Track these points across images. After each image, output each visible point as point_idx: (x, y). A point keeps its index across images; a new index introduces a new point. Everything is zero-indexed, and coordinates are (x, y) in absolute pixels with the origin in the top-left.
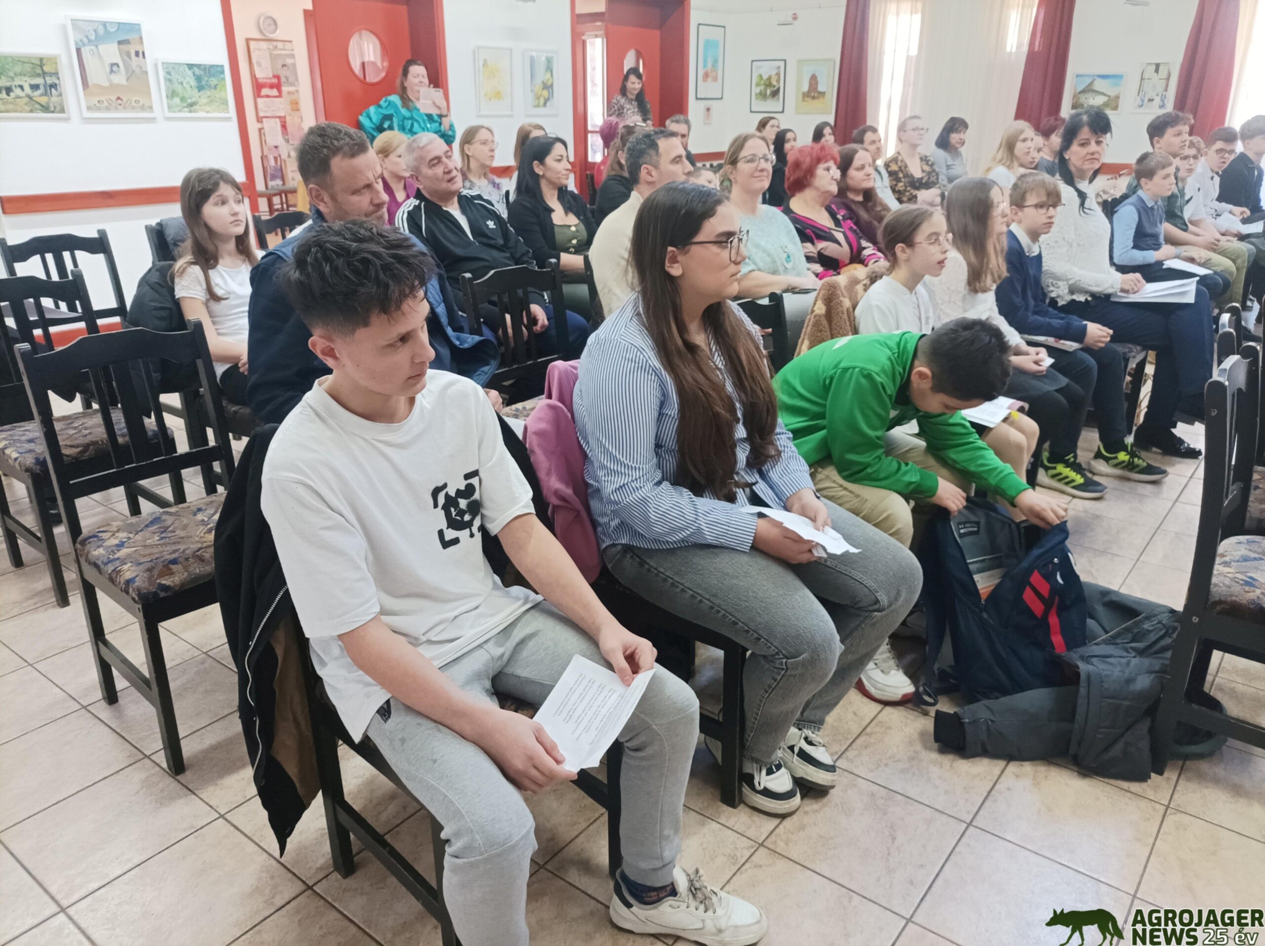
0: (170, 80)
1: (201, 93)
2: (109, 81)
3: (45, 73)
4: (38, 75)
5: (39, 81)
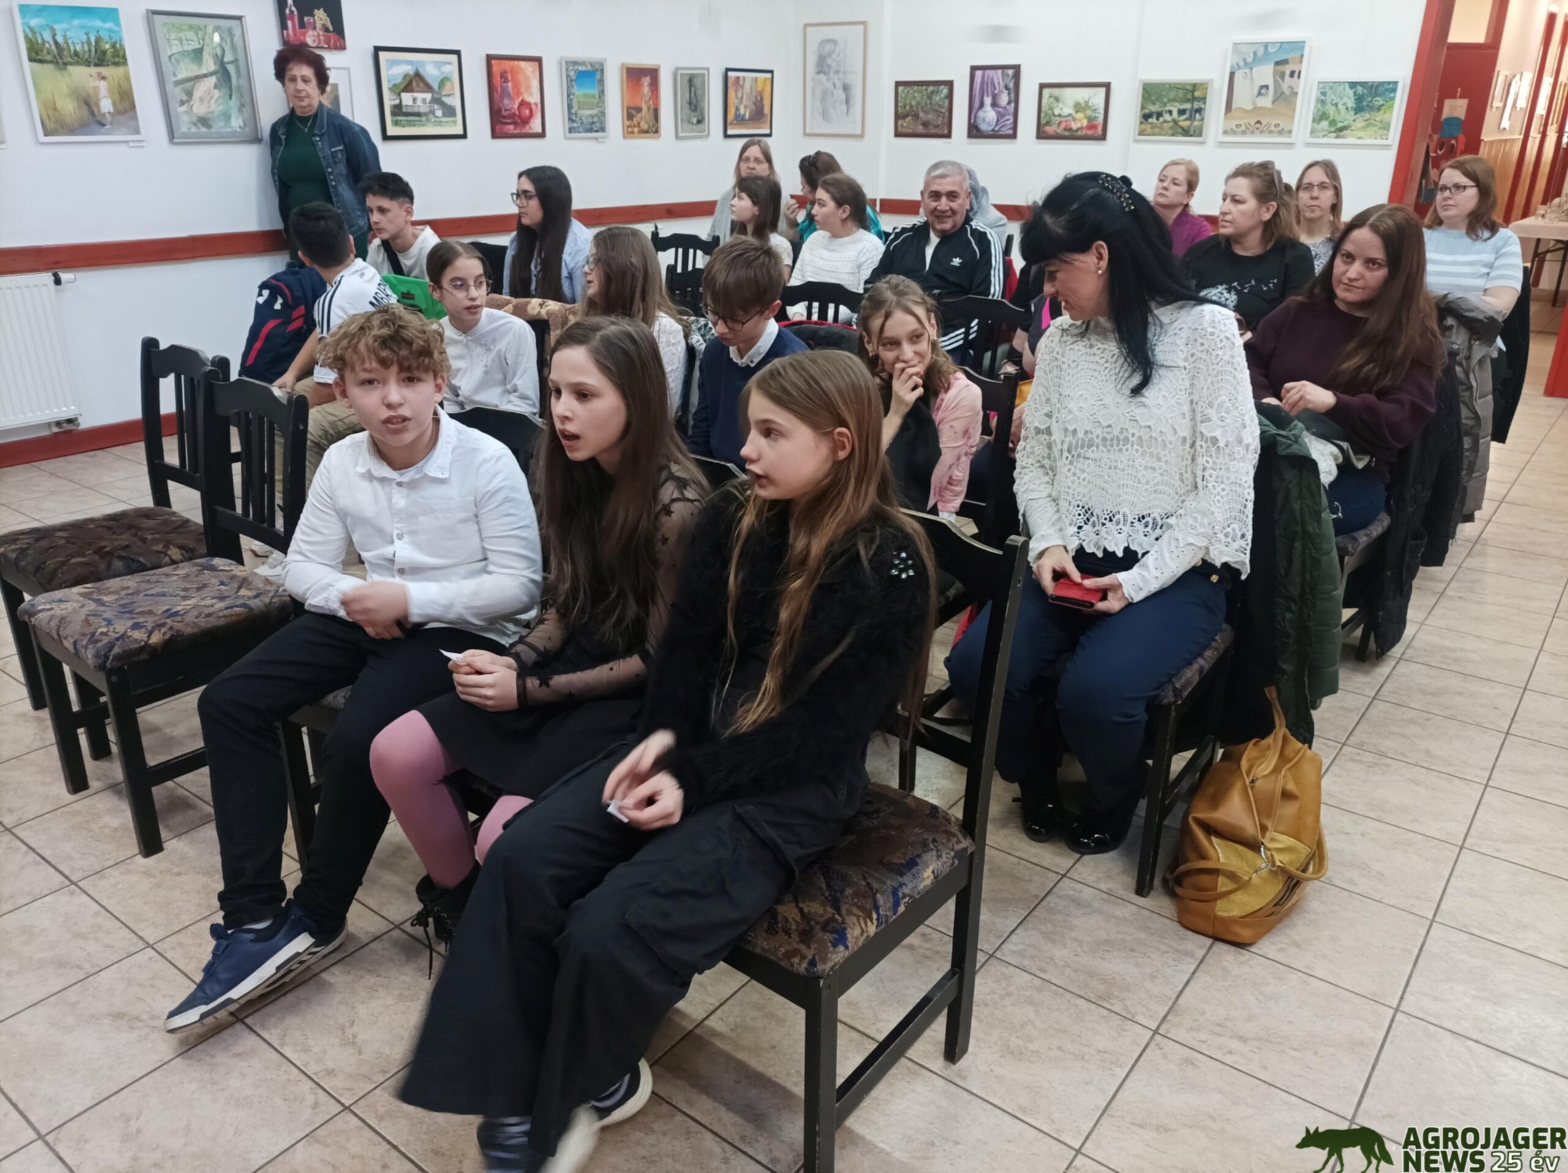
0: (1323, 102)
1: (1358, 116)
2: (1254, 103)
3: (1194, 99)
4: (1188, 101)
5: (1187, 106)
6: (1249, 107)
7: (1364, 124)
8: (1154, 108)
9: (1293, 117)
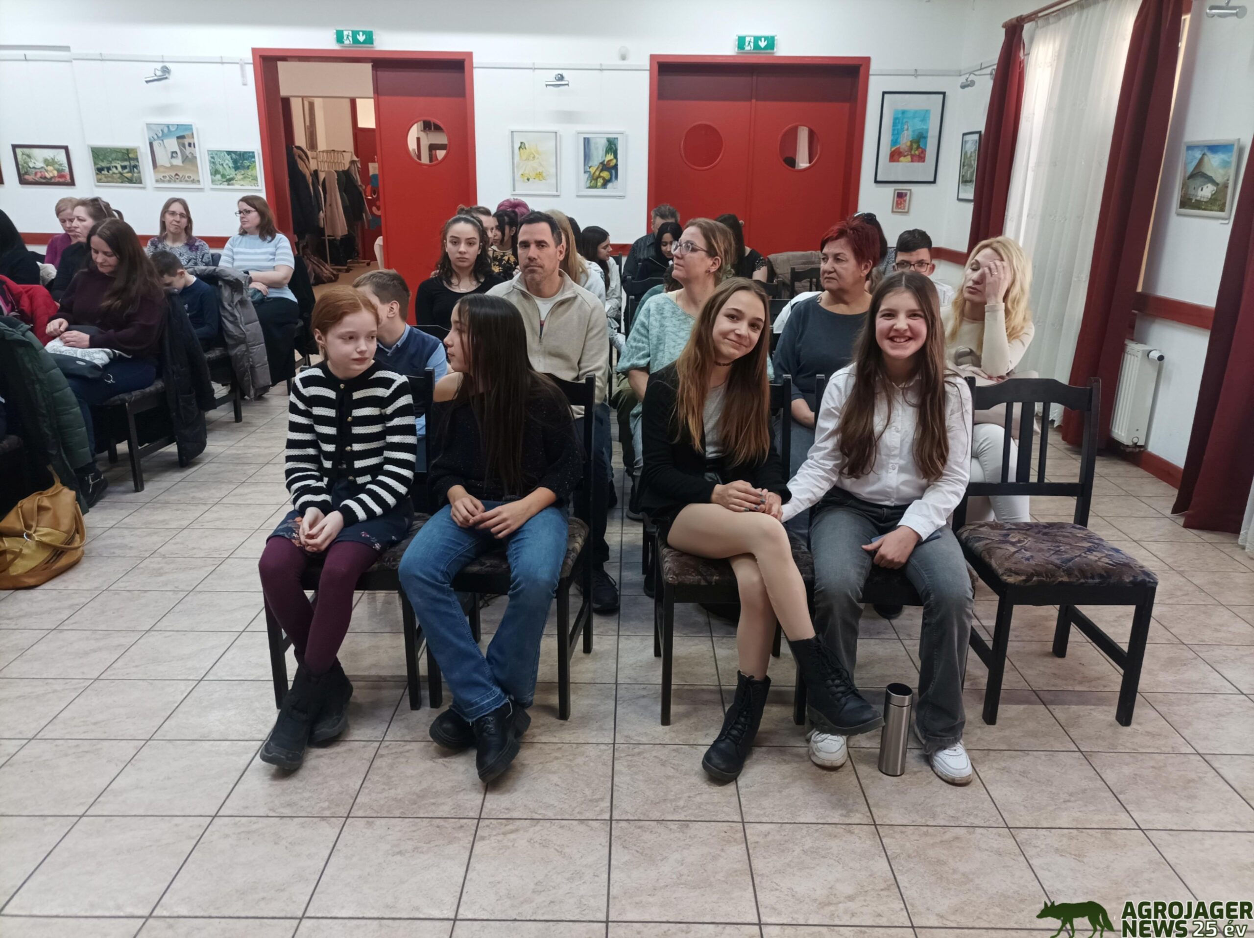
0: (214, 163)
1: (237, 172)
2: (171, 163)
3: (130, 159)
4: (126, 160)
5: (126, 163)
6: (168, 165)
7: (242, 177)
8: (104, 164)
9: (197, 172)
